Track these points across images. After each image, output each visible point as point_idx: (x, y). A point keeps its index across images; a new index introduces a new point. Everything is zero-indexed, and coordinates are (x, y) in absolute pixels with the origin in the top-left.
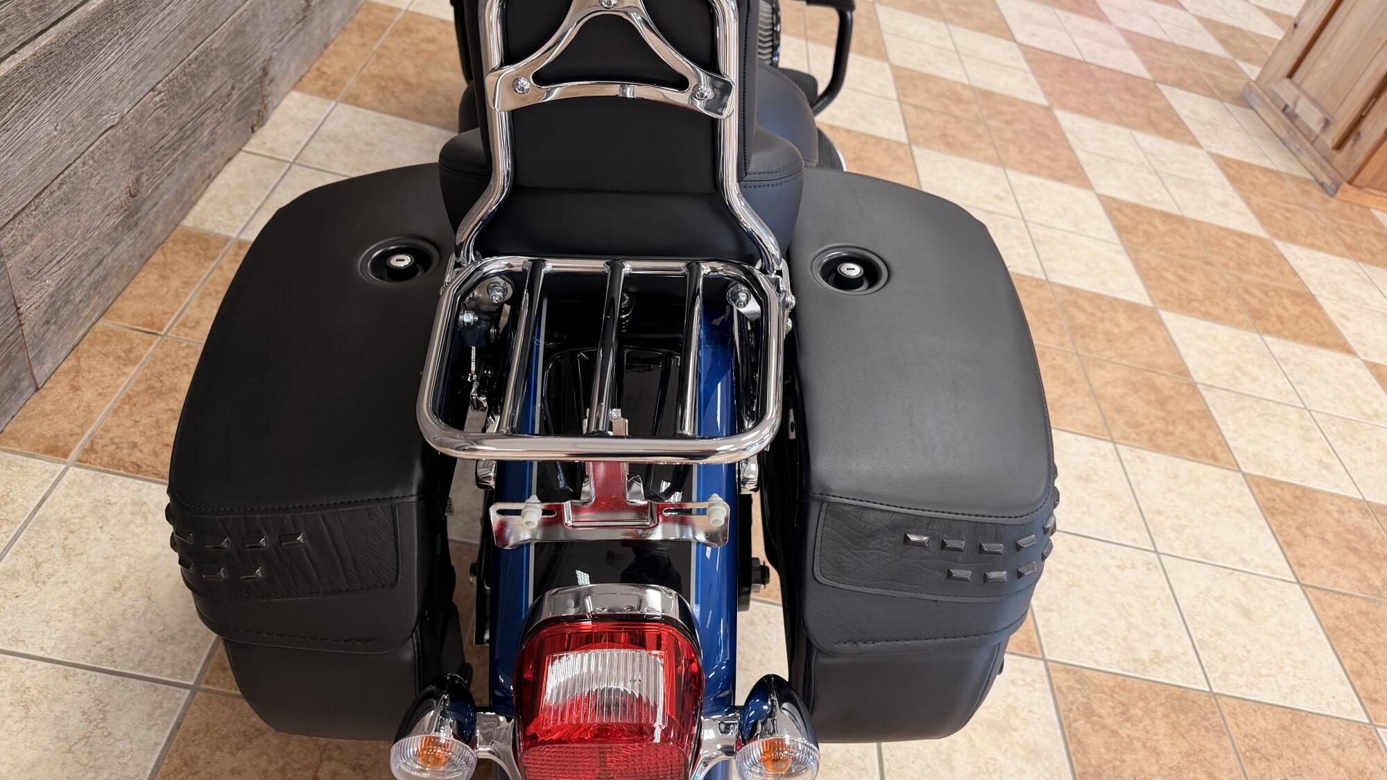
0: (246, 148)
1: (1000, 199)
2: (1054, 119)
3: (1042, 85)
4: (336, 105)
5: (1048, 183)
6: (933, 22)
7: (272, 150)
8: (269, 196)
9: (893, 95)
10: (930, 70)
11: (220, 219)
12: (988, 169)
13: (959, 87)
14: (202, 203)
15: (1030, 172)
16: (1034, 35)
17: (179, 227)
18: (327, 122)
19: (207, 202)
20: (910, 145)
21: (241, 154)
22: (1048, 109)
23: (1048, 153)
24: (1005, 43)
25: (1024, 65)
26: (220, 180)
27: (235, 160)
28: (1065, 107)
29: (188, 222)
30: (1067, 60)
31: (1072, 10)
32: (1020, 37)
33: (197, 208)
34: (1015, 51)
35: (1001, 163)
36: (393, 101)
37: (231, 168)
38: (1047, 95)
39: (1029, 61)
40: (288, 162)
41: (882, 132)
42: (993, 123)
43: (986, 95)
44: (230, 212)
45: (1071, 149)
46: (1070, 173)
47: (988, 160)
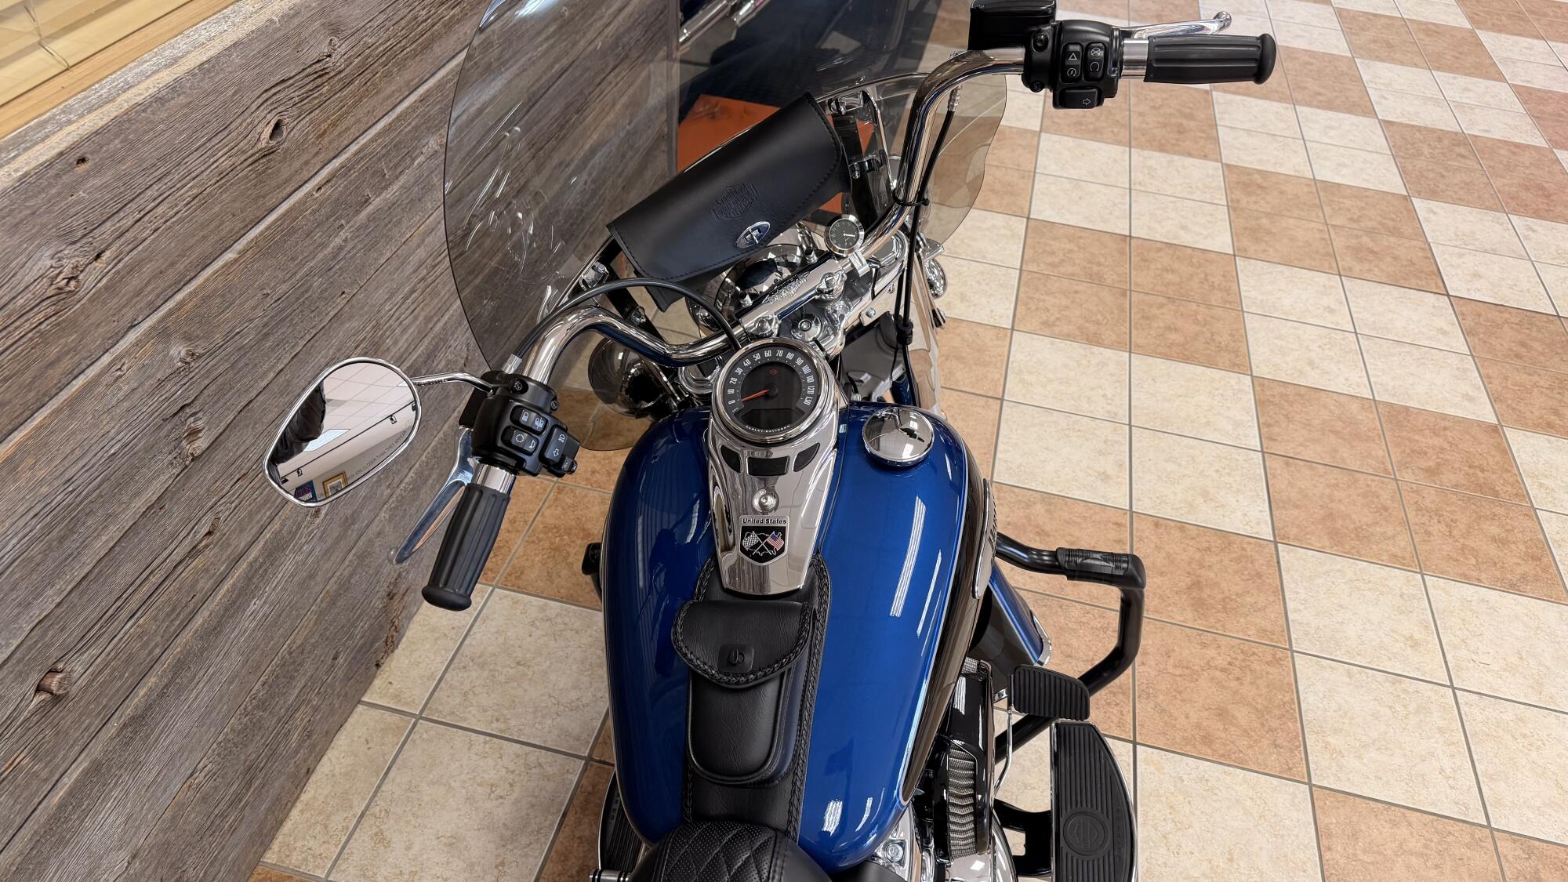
0: (363, 699)
1: (1415, 644)
2: (1505, 451)
3: (1486, 379)
4: (492, 591)
5: (1493, 596)
6: (1321, 278)
7: (396, 697)
8: (379, 787)
9: (1255, 443)
10: (1313, 379)
11: (312, 843)
12: (1397, 578)
13: (1355, 407)
14: (295, 813)
15: (1465, 579)
16: (1476, 275)
17: (259, 869)
18: (475, 629)
19: (302, 811)
20: (1276, 543)
21: (360, 708)
22: (1495, 430)
23: (1494, 530)
24: (1430, 298)
25: (1459, 343)
26: (325, 767)
27: (348, 726)
28: (1525, 424)
29: (270, 857)
30: (1529, 317)
31: (1538, 215)
32: (1456, 287)
33: (288, 826)
34: (1445, 318)
35: (1417, 563)
36: (564, 573)
37: (341, 740)
38: (1495, 399)
39: (1467, 333)
40: (412, 715)
41: (1232, 523)
42: (1408, 476)
43: (1398, 417)
44: (326, 827)
45: (1532, 513)
46: (1529, 568)
47: (1397, 561)
